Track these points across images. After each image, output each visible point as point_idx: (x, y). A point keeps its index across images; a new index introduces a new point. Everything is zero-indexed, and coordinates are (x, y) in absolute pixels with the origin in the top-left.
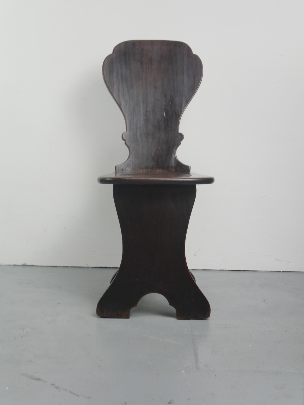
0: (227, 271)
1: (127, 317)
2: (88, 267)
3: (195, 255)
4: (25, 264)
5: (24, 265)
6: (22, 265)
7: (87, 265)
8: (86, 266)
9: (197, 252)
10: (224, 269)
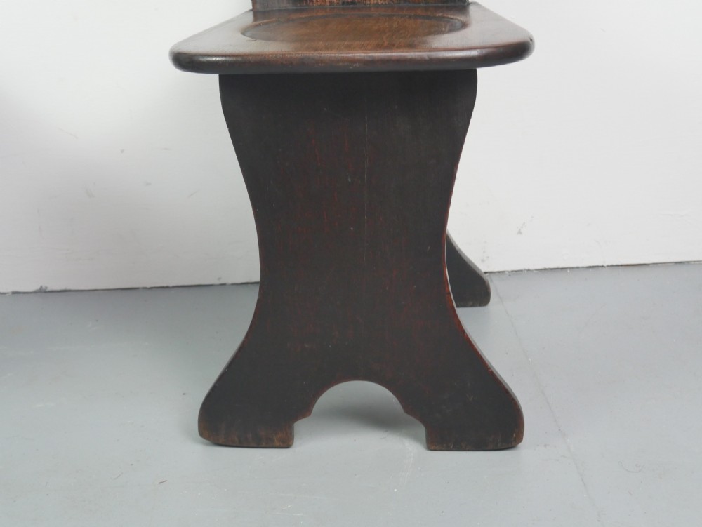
0: (607, 268)
1: (286, 443)
2: (224, 285)
3: (520, 232)
4: (44, 288)
5: (42, 292)
6: (35, 292)
7: (219, 279)
8: (217, 282)
9: (524, 223)
10: (601, 264)
